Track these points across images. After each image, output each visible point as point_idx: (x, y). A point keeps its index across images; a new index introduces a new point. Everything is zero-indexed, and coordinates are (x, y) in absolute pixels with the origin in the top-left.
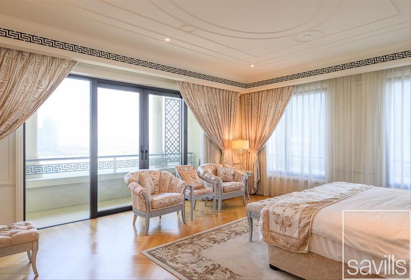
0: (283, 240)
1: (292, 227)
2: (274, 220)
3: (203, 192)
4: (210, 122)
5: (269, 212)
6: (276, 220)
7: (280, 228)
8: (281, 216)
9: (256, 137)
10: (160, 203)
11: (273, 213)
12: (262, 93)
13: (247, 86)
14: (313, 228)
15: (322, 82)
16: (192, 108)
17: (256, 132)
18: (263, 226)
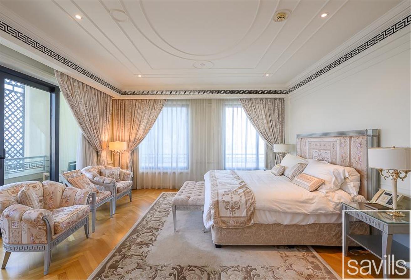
0: (233, 221)
1: (240, 209)
2: (224, 207)
3: (104, 197)
4: (90, 123)
5: (219, 202)
6: (226, 206)
7: (230, 212)
8: (231, 203)
9: (129, 139)
10: (68, 223)
11: (223, 201)
12: (136, 101)
13: (122, 93)
14: (257, 205)
15: (187, 100)
16: (72, 106)
17: (130, 134)
18: (215, 214)
